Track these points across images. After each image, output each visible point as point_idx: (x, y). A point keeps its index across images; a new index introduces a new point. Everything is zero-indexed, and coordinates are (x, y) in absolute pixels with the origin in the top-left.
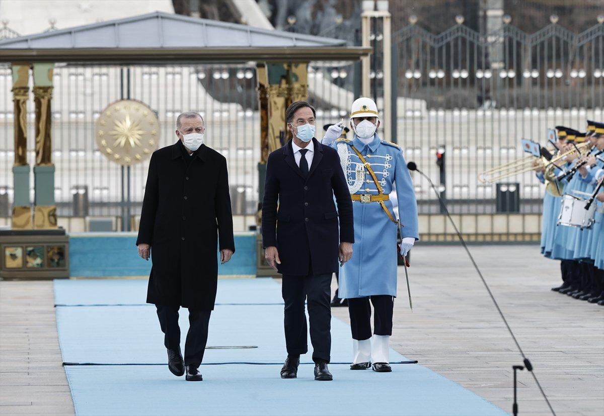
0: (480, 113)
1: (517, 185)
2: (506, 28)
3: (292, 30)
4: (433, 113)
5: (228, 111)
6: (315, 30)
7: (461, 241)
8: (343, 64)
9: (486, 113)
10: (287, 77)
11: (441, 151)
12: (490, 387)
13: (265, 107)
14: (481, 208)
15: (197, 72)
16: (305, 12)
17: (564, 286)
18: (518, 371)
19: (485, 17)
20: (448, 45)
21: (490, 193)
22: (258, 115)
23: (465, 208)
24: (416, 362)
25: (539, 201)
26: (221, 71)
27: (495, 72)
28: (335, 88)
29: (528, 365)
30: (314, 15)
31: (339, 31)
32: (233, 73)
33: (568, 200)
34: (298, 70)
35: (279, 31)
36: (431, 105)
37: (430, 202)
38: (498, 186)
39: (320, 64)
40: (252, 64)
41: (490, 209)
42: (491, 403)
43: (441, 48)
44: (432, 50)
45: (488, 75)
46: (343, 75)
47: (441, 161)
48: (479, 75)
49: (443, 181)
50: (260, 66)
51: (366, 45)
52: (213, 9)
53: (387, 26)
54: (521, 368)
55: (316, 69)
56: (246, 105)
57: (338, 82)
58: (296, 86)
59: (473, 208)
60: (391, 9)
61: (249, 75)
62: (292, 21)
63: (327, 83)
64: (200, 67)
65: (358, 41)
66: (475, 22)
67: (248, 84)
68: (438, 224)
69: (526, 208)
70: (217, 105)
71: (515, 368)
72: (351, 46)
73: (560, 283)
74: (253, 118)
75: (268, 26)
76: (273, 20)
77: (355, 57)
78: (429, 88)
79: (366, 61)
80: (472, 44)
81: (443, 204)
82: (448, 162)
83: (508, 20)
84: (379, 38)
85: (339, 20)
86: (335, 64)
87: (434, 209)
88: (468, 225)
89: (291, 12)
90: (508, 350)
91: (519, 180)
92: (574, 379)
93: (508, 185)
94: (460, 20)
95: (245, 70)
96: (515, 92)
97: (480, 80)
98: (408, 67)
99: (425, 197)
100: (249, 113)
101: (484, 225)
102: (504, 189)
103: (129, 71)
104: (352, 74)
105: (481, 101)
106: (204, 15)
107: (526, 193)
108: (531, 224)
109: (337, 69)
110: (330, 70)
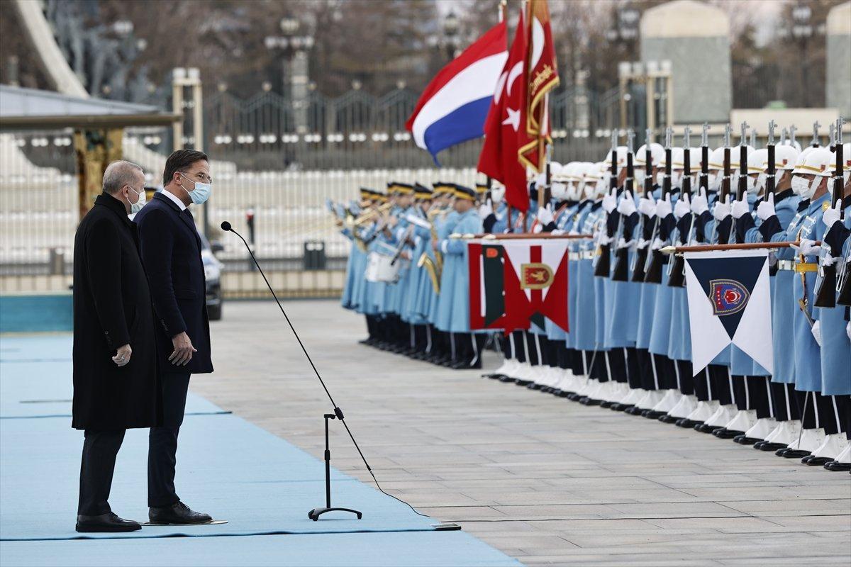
0: (287, 175)
1: (323, 244)
2: (311, 94)
3: (106, 97)
4: (242, 176)
5: (47, 176)
6: (128, 97)
7: (274, 297)
8: (155, 130)
9: (292, 175)
10: (102, 142)
11: (250, 212)
12: (303, 435)
13: (82, 172)
14: (289, 266)
15: (17, 139)
16: (119, 81)
17: (371, 338)
18: (329, 419)
19: (290, 85)
20: (256, 111)
21: (298, 251)
22: (76, 179)
23: (274, 266)
24: (230, 413)
25: (344, 259)
26: (39, 138)
27: (301, 136)
28: (149, 153)
29: (339, 414)
30: (127, 84)
31: (151, 99)
32: (51, 139)
33: (375, 257)
34: (113, 136)
35: (95, 99)
36: (241, 168)
37: (240, 261)
38: (306, 244)
39: (134, 130)
40: (69, 131)
41: (298, 266)
42: (304, 450)
43: (249, 115)
44: (241, 115)
45: (294, 139)
46: (156, 140)
47: (251, 221)
48: (286, 139)
49: (252, 240)
50: (77, 132)
51: (178, 110)
52: (30, 79)
53: (198, 94)
54: (333, 417)
55: (130, 135)
56: (64, 169)
57: (152, 147)
58: (112, 151)
59: (281, 266)
60: (202, 77)
61: (67, 142)
62: (107, 89)
63: (141, 149)
64: (20, 134)
65: (170, 105)
66: (281, 88)
67: (66, 150)
68: (250, 282)
69: (332, 265)
70: (36, 170)
71: (327, 416)
72: (164, 113)
73: (365, 335)
74: (70, 183)
75: (82, 94)
76: (88, 88)
77: (167, 123)
78: (238, 153)
79: (178, 128)
80: (279, 110)
81: (253, 262)
82: (257, 223)
83: (312, 86)
84: (191, 104)
85: (151, 88)
86: (148, 130)
87: (245, 267)
88: (277, 282)
89: (105, 81)
90: (318, 400)
91: (326, 239)
92: (382, 427)
93: (315, 243)
94: (267, 87)
95: (62, 137)
96: (320, 155)
97: (287, 144)
98: (218, 133)
99: (236, 256)
100: (67, 178)
101: (293, 281)
102: (311, 247)
104: (166, 139)
105: (287, 163)
106: (22, 84)
107: (332, 250)
108: (338, 280)
109: (151, 135)
110: (143, 136)
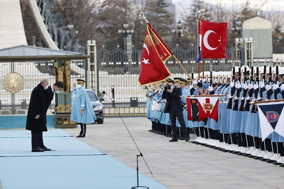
0: (125, 75)
1: (137, 98)
2: (133, 49)
3: (65, 50)
4: (110, 76)
5: (45, 76)
6: (72, 50)
7: (120, 116)
8: (81, 60)
9: (127, 75)
10: (63, 65)
11: (113, 88)
12: (130, 162)
13: (57, 74)
14: (126, 105)
15: (35, 64)
16: (69, 44)
17: (153, 129)
18: (138, 157)
19: (126, 45)
20: (115, 54)
21: (129, 101)
22: (55, 77)
23: (121, 106)
24: (106, 154)
25: (145, 103)
26: (43, 63)
27: (130, 62)
28: (79, 68)
29: (141, 155)
30: (72, 45)
31: (80, 50)
32: (47, 64)
33: (154, 102)
34: (67, 62)
35: (61, 50)
36: (109, 73)
37: (110, 104)
38: (131, 98)
39: (74, 60)
40: (53, 61)
41: (128, 106)
42: (130, 167)
43: (112, 55)
44: (110, 55)
45: (127, 63)
46: (82, 64)
47: (113, 91)
48: (125, 63)
49: (113, 97)
50: (55, 61)
51: (89, 54)
52: (40, 44)
53: (95, 48)
54: (139, 156)
55: (73, 62)
56: (51, 74)
57: (80, 66)
58: (67, 67)
59: (123, 105)
60: (96, 43)
61: (52, 64)
62: (65, 47)
63: (77, 67)
64: (36, 62)
65: (86, 53)
66: (123, 46)
67: (52, 67)
68: (112, 111)
69: (140, 105)
70: (42, 74)
71: (137, 156)
72: (84, 55)
73: (151, 129)
74: (53, 78)
75: (58, 49)
76: (59, 47)
77: (85, 58)
78: (109, 68)
79: (89, 60)
80: (122, 54)
81: (114, 104)
82: (115, 91)
83: (133, 46)
84: (93, 52)
85: (80, 47)
86: (79, 61)
87: (111, 106)
88: (122, 111)
89: (65, 44)
90: (135, 150)
91: (138, 96)
92: (156, 159)
93: (134, 98)
94: (118, 46)
95: (50, 63)
96: (136, 69)
97: (125, 65)
98: (102, 61)
99: (108, 102)
100: (52, 76)
101: (127, 111)
102: (133, 99)
103: (13, 63)
104: (84, 63)
105: (125, 72)
106: (37, 46)
107: (140, 100)
108: (142, 110)
109: (80, 62)
110: (77, 62)
